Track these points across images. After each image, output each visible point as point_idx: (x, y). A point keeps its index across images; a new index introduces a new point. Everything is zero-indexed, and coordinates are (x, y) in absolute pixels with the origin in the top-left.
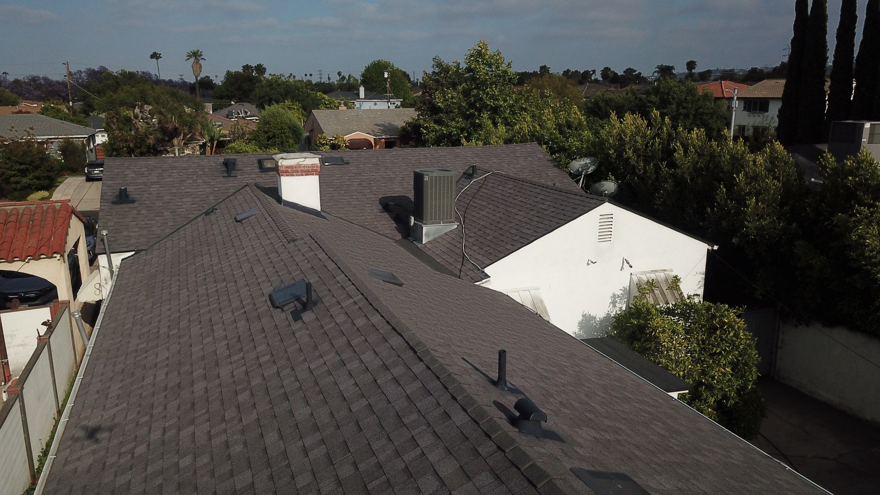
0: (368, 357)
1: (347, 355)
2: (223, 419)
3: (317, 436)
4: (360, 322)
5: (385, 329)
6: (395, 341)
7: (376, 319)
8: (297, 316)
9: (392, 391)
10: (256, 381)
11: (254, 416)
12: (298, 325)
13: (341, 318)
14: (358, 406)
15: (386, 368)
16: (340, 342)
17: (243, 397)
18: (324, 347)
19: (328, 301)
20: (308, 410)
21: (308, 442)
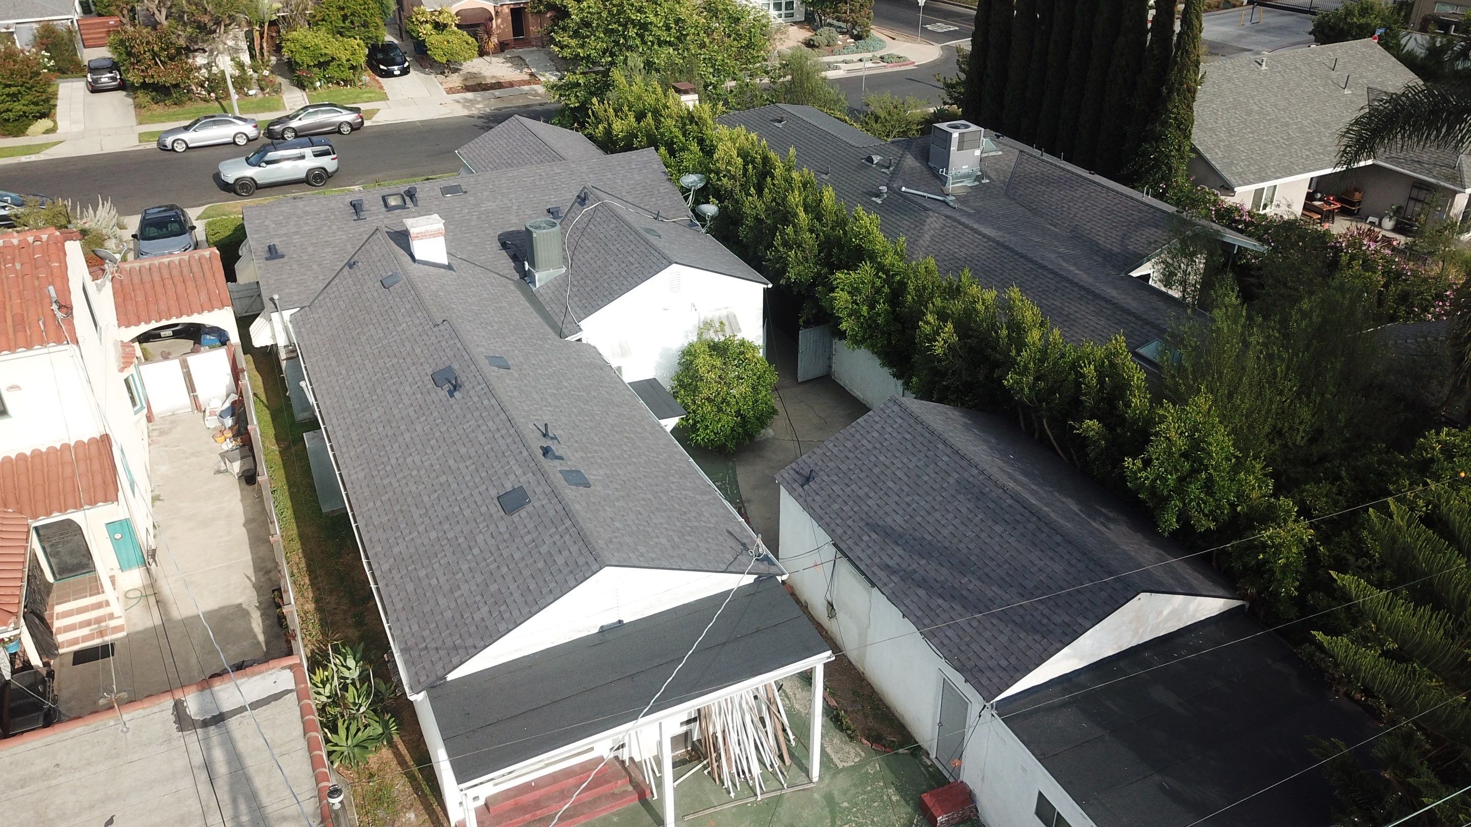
0: (490, 423)
1: (481, 422)
2: (426, 454)
3: (471, 461)
4: (486, 402)
5: (498, 408)
6: (503, 416)
7: (493, 401)
8: (451, 393)
9: (501, 441)
10: (437, 434)
11: (441, 452)
12: (452, 401)
13: (476, 399)
14: (487, 448)
15: (498, 430)
16: (476, 414)
17: (433, 442)
18: (469, 416)
19: (468, 386)
20: (465, 450)
21: (468, 464)
